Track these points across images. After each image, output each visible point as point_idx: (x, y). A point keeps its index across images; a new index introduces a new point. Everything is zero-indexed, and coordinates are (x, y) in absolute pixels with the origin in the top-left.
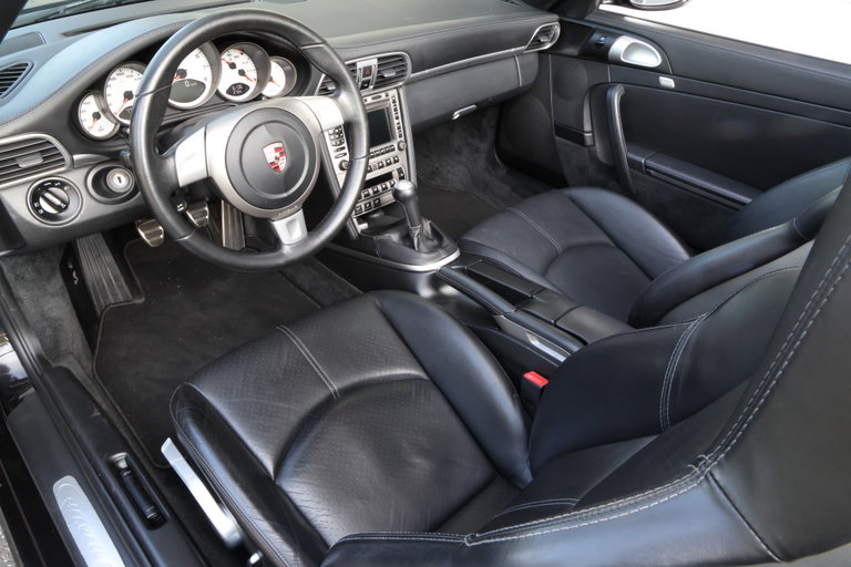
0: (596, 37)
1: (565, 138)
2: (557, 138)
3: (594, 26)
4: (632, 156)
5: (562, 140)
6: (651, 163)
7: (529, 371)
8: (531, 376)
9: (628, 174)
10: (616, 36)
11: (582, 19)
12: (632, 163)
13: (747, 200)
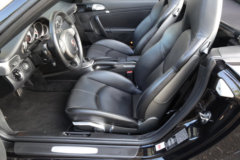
0: (87, 6)
1: (87, 32)
2: (86, 33)
3: (85, 4)
4: (106, 30)
5: (87, 33)
6: (111, 30)
7: (127, 72)
8: (128, 72)
9: (107, 34)
10: (92, 5)
11: (82, 3)
12: (107, 32)
13: (134, 30)
